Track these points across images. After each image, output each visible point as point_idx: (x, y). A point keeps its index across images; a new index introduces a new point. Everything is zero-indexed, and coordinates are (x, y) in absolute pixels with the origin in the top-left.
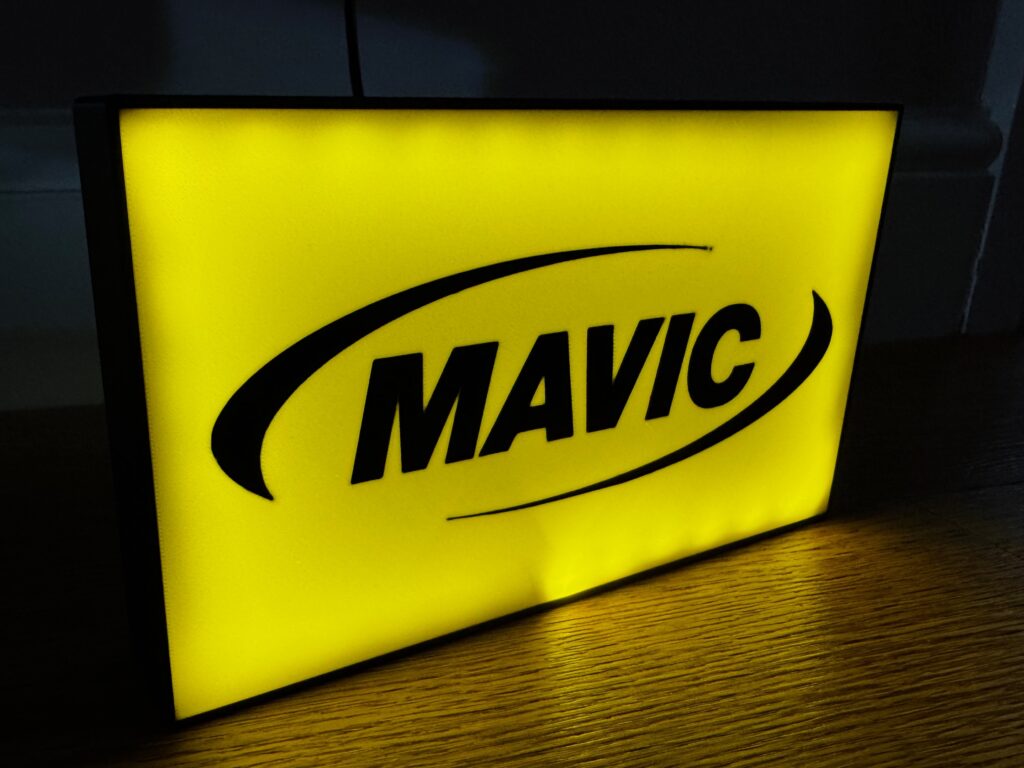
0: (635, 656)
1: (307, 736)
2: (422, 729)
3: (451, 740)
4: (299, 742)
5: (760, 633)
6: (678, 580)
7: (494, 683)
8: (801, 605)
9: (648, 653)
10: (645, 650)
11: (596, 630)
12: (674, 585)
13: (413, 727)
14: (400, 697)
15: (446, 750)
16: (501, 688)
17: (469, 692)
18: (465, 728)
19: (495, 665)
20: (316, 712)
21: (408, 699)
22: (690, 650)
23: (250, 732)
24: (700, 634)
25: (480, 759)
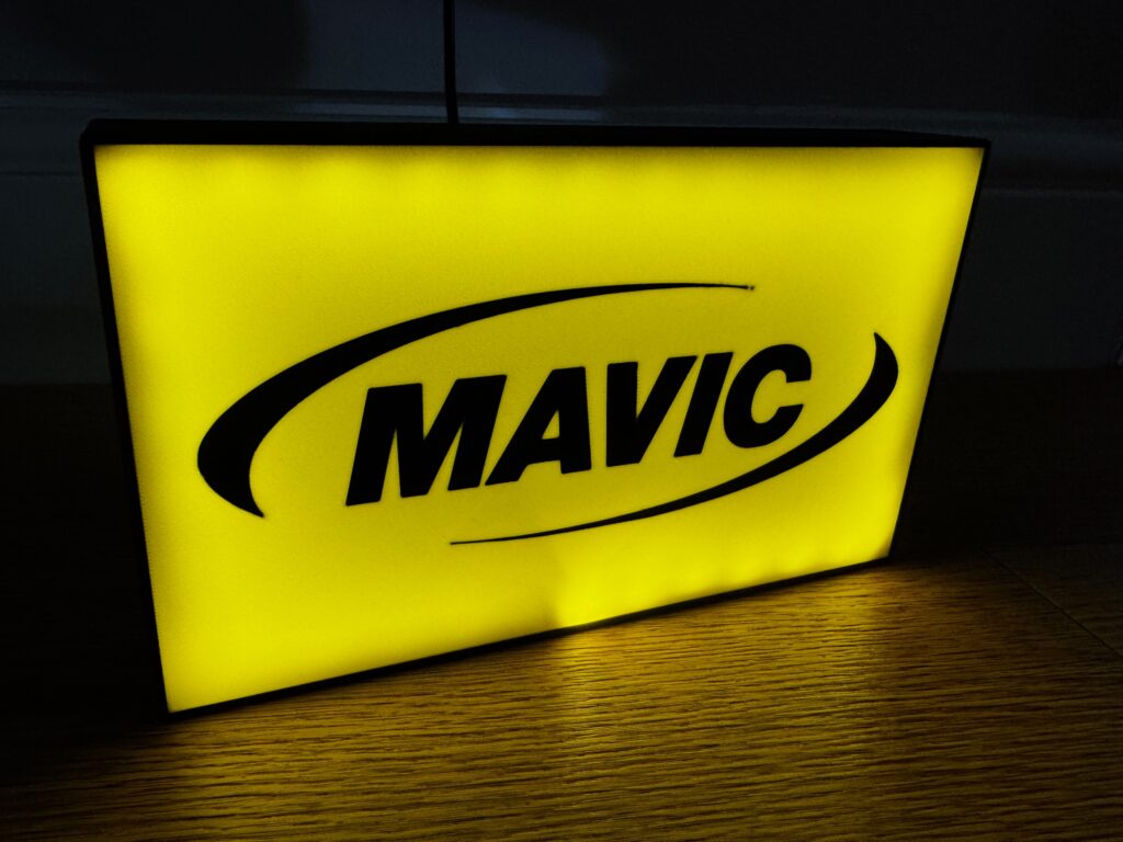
0: (632, 694)
1: (286, 741)
2: (395, 747)
3: (421, 761)
4: (273, 746)
5: (770, 682)
6: (705, 617)
7: (482, 707)
8: (824, 656)
9: (646, 692)
10: (644, 688)
11: (602, 661)
12: (699, 621)
13: (388, 743)
14: (386, 711)
15: (412, 771)
16: (488, 712)
17: (455, 713)
18: (438, 751)
19: (490, 688)
20: (302, 718)
21: (394, 714)
22: (690, 693)
24: (707, 677)
25: (440, 783)
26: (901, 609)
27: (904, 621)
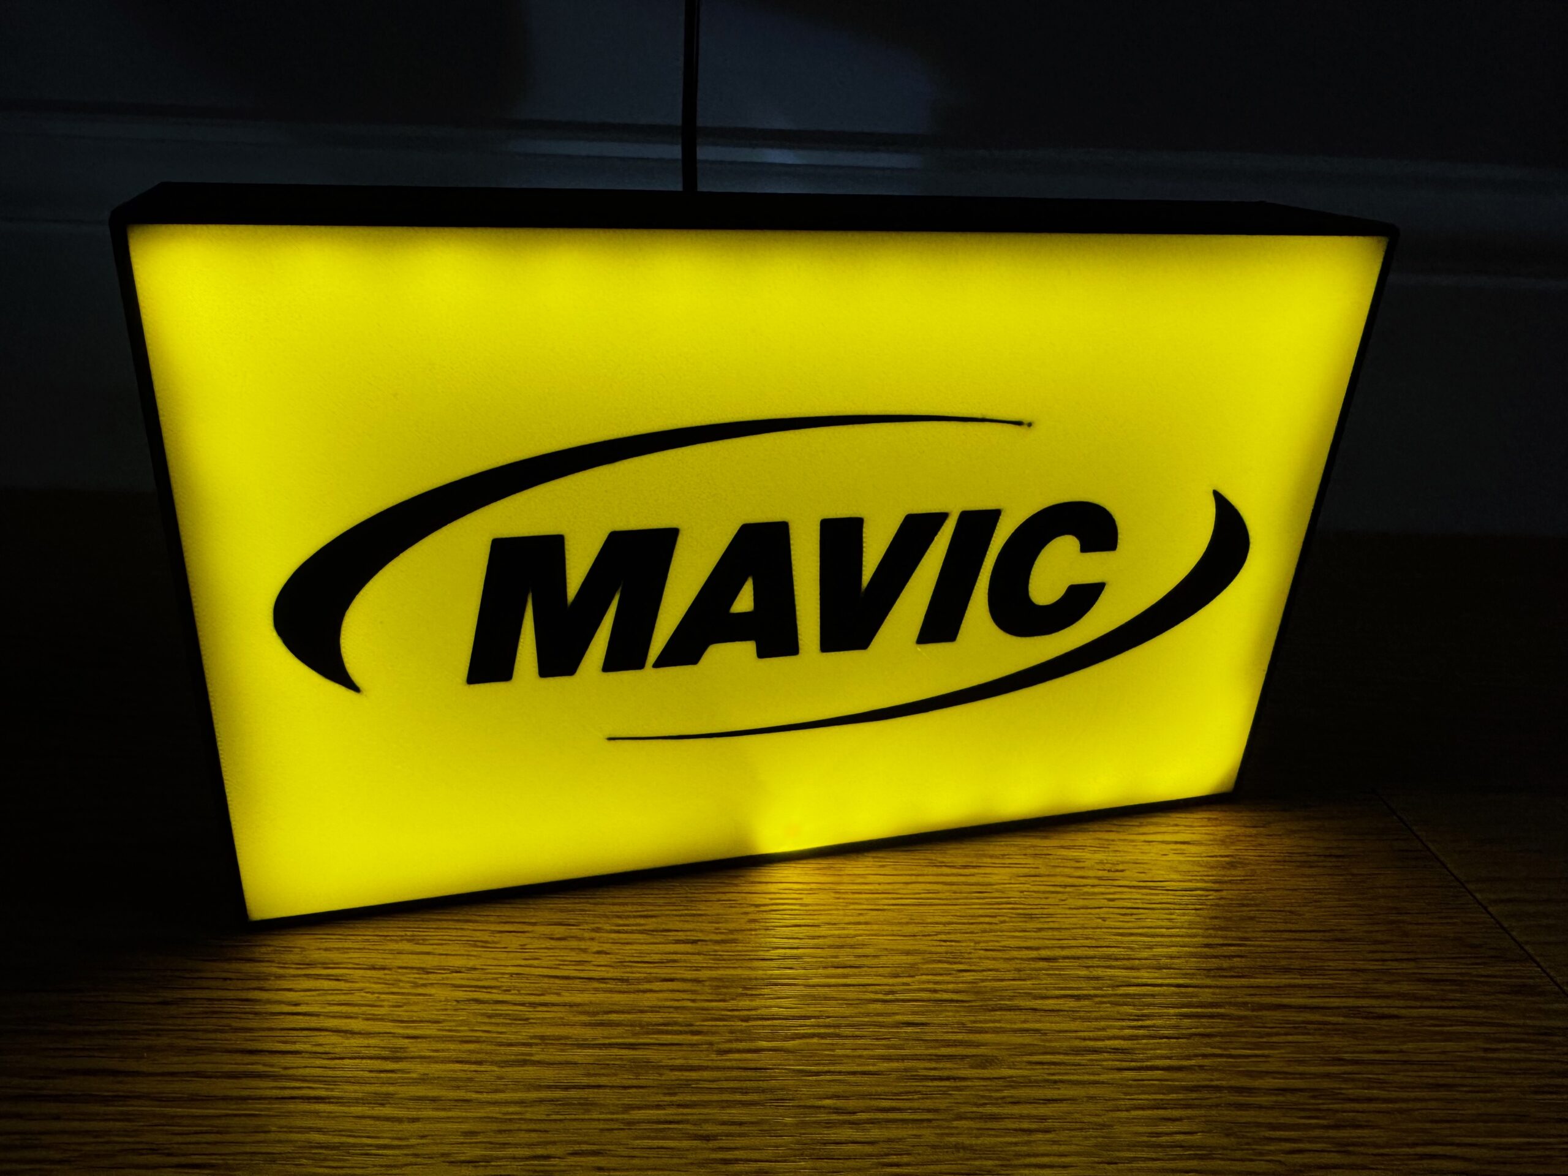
0: (830, 947)
1: (384, 968)
2: (515, 987)
3: (540, 1008)
4: (369, 973)
5: (1020, 948)
6: (956, 854)
7: (634, 947)
8: (1104, 919)
9: (852, 947)
10: (849, 941)
11: (805, 901)
12: (947, 860)
13: (506, 982)
14: (514, 942)
15: (527, 1019)
16: (641, 953)
17: (599, 952)
18: (567, 997)
19: (651, 924)
20: (409, 941)
21: (523, 947)
22: (908, 953)
23: (326, 950)
24: (938, 934)
25: (560, 1038)
26: (1232, 865)
27: (1230, 882)
